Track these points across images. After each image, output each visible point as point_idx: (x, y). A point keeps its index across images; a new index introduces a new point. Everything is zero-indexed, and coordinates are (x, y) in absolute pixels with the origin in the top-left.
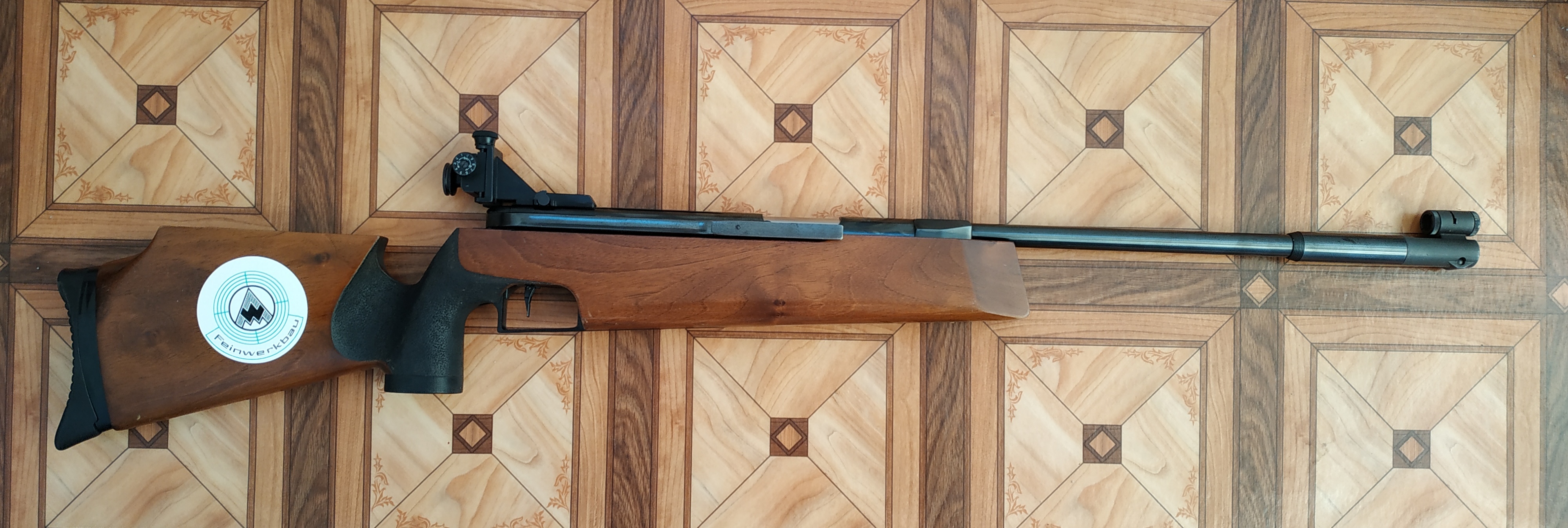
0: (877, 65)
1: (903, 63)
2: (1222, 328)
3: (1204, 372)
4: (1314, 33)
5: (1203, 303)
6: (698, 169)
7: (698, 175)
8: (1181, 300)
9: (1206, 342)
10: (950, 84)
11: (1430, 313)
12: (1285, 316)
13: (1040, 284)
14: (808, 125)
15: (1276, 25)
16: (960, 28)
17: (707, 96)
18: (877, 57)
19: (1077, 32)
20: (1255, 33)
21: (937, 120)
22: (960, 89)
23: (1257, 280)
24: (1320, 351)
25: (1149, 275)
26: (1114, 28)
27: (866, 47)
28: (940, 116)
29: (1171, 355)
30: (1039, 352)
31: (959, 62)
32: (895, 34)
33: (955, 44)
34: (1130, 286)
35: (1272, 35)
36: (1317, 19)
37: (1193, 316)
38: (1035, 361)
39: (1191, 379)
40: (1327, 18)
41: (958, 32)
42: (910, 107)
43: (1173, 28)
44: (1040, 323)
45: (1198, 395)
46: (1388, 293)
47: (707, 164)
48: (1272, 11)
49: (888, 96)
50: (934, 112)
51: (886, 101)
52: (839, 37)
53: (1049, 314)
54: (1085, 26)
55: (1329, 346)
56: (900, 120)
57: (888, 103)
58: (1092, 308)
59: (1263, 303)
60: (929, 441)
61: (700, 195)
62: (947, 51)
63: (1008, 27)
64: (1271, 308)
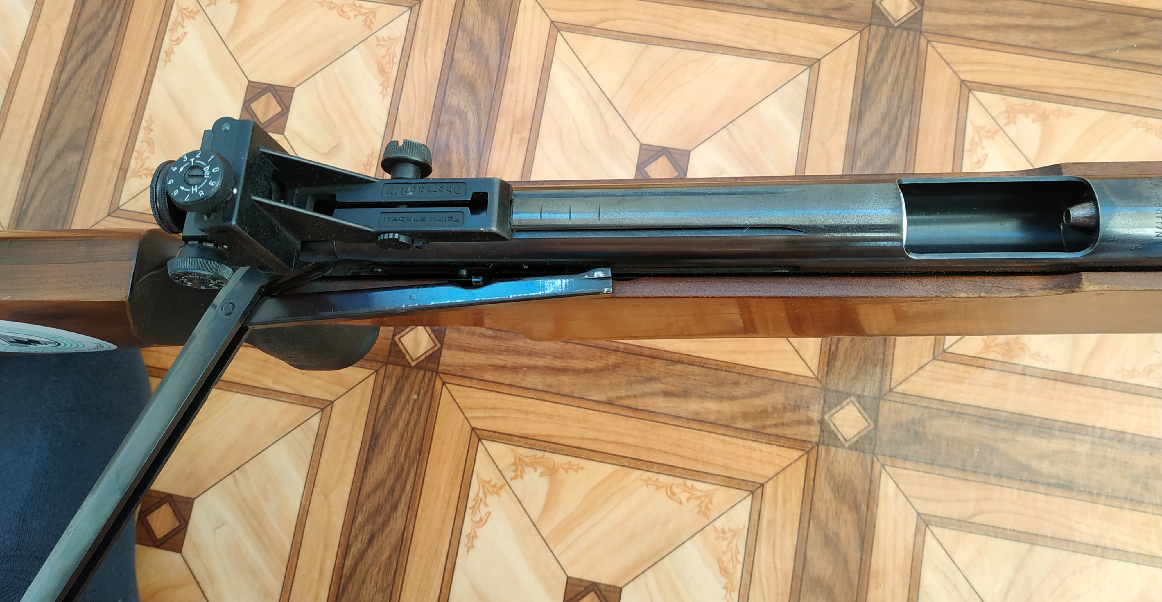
0: (383, 51)
1: (417, 53)
2: (788, 469)
3: (753, 530)
4: (963, 85)
5: (764, 427)
6: (136, 148)
7: (135, 154)
8: (734, 418)
9: (762, 485)
10: (472, 88)
11: (1103, 498)
12: (883, 466)
13: (541, 362)
14: (284, 112)
15: (912, 68)
16: (496, 20)
17: (170, 60)
18: (386, 41)
19: (644, 45)
20: (881, 75)
21: (446, 129)
22: (482, 94)
23: (847, 407)
24: (930, 527)
25: (693, 375)
26: (692, 45)
27: (375, 28)
28: (451, 124)
29: (709, 496)
30: (523, 458)
31: (487, 62)
32: (413, 18)
33: (486, 40)
34: (665, 386)
35: (904, 80)
36: (968, 67)
37: (749, 444)
38: (516, 470)
39: (733, 537)
40: (983, 68)
41: (492, 25)
42: (415, 107)
43: (771, 55)
44: (531, 417)
45: (740, 562)
46: (1042, 457)
47: (150, 143)
48: (908, 50)
49: (390, 90)
50: (445, 118)
51: (386, 96)
52: (343, 12)
53: (545, 407)
54: (655, 39)
55: (945, 522)
56: (400, 122)
57: (388, 99)
58: (606, 408)
59: (852, 442)
60: (349, 562)
61: (131, 180)
62: (475, 46)
63: (555, 27)
64: (863, 451)
